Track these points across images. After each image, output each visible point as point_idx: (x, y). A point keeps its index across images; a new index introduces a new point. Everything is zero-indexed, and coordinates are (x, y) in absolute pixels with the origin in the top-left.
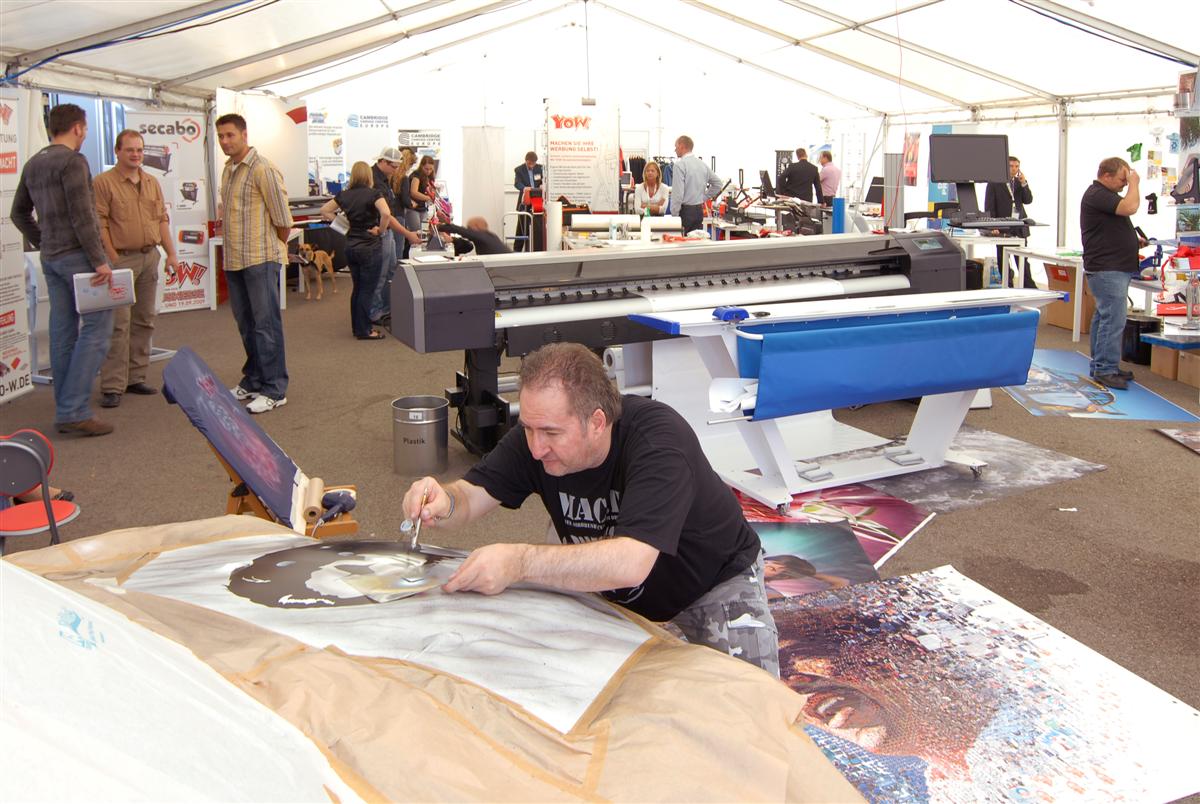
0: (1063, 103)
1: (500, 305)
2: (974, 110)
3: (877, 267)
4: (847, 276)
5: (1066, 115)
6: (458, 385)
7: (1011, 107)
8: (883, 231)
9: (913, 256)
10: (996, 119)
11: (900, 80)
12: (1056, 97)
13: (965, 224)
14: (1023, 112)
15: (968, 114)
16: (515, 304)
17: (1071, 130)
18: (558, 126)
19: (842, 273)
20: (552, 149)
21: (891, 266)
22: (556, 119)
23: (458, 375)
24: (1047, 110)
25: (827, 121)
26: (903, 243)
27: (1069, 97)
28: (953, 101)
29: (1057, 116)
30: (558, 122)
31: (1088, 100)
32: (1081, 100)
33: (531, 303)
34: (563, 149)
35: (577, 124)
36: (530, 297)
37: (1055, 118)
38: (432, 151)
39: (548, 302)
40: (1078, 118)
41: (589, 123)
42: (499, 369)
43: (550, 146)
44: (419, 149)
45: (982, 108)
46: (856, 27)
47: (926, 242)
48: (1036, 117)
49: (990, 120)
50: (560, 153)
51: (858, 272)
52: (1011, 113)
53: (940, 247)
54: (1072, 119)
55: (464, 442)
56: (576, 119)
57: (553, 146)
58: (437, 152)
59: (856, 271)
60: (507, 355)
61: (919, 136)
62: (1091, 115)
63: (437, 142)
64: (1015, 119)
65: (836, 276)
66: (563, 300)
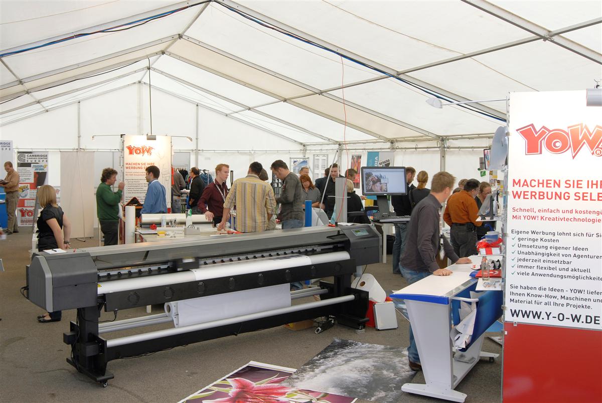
0: (443, 140)
1: (100, 279)
2: (392, 143)
3: (331, 246)
4: (313, 253)
5: (444, 147)
6: (72, 330)
7: (413, 141)
8: (334, 225)
9: (352, 240)
10: (405, 148)
11: (345, 123)
12: (439, 137)
13: (381, 221)
14: (420, 145)
15: (388, 145)
16: (109, 278)
17: (447, 157)
18: (131, 153)
19: (310, 251)
20: (127, 168)
21: (339, 245)
22: (129, 148)
23: (71, 323)
24: (434, 144)
25: (304, 146)
26: (345, 232)
27: (446, 136)
28: (380, 137)
29: (439, 147)
30: (131, 150)
31: (457, 139)
32: (453, 139)
33: (120, 277)
34: (134, 168)
35: (143, 152)
36: (119, 273)
37: (438, 149)
38: (41, 166)
39: (130, 276)
40: (451, 149)
41: (152, 151)
42: (100, 319)
43: (125, 166)
44: (32, 165)
45: (397, 141)
46: (321, 93)
47: (359, 231)
48: (427, 148)
49: (402, 148)
50: (133, 170)
51: (320, 250)
52: (413, 145)
53: (368, 234)
54: (448, 150)
55: (76, 367)
56: (143, 148)
57: (127, 166)
58: (46, 166)
59: (318, 249)
60: (106, 311)
61: (361, 157)
62: (459, 148)
63: (45, 160)
64: (416, 148)
65: (307, 253)
66: (140, 275)
